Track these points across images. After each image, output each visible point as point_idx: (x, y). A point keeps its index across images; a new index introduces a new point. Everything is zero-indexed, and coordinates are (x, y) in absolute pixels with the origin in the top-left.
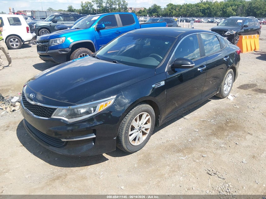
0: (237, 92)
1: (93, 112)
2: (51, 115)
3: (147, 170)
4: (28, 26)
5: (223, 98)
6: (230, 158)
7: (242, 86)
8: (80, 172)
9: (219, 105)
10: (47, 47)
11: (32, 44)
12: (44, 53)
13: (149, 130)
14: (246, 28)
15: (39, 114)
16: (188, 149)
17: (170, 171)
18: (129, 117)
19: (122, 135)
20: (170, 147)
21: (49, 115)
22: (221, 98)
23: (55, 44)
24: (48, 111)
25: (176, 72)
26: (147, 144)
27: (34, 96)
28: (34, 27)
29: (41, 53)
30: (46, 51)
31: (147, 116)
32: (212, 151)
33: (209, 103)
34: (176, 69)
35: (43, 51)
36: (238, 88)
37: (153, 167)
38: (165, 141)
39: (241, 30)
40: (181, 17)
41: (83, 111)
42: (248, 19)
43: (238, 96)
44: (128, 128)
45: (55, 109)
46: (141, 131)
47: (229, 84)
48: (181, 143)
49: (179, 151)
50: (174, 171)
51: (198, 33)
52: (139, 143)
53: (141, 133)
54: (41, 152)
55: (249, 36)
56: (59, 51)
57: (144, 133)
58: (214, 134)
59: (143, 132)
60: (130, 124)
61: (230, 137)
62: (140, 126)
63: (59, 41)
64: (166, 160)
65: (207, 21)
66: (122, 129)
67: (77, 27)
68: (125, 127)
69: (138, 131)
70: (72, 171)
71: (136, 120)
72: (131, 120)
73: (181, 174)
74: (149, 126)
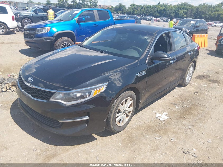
0: (195, 82)
1: (88, 96)
2: (50, 98)
3: (131, 149)
4: (14, 15)
5: (185, 85)
6: (199, 139)
7: (198, 76)
8: (72, 150)
9: (183, 92)
10: (33, 35)
11: (16, 31)
12: (31, 40)
13: (131, 112)
14: (197, 28)
15: (38, 97)
16: (163, 130)
17: (151, 149)
18: (117, 101)
19: (111, 117)
20: (149, 128)
21: (48, 98)
22: (183, 86)
23: (41, 32)
24: (47, 95)
25: (154, 63)
26: (128, 125)
27: (32, 80)
28: (18, 16)
29: (27, 40)
30: (32, 38)
31: (131, 101)
32: (183, 132)
33: (175, 90)
34: (154, 61)
35: (29, 38)
36: (195, 78)
37: (136, 146)
38: (143, 122)
39: (193, 29)
40: (141, 16)
41: (78, 95)
42: (199, 21)
43: (197, 85)
44: (116, 111)
45: (54, 93)
46: (125, 113)
47: (190, 74)
48: (156, 125)
49: (156, 132)
50: (154, 150)
51: (170, 31)
52: (123, 124)
53: (125, 116)
54: (35, 131)
55: (200, 35)
56: (44, 39)
57: (127, 116)
58: (183, 117)
59: (126, 114)
60: (118, 107)
61: (196, 120)
62: (125, 110)
63: (45, 30)
64: (146, 140)
65: (163, 20)
66: (111, 112)
67: (60, 19)
68: (114, 110)
69: (122, 114)
70: (65, 149)
71: (122, 105)
72: (119, 104)
73: (161, 152)
74: (131, 109)
